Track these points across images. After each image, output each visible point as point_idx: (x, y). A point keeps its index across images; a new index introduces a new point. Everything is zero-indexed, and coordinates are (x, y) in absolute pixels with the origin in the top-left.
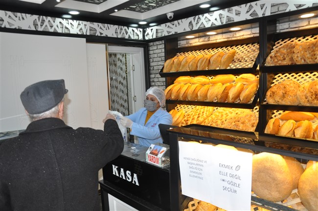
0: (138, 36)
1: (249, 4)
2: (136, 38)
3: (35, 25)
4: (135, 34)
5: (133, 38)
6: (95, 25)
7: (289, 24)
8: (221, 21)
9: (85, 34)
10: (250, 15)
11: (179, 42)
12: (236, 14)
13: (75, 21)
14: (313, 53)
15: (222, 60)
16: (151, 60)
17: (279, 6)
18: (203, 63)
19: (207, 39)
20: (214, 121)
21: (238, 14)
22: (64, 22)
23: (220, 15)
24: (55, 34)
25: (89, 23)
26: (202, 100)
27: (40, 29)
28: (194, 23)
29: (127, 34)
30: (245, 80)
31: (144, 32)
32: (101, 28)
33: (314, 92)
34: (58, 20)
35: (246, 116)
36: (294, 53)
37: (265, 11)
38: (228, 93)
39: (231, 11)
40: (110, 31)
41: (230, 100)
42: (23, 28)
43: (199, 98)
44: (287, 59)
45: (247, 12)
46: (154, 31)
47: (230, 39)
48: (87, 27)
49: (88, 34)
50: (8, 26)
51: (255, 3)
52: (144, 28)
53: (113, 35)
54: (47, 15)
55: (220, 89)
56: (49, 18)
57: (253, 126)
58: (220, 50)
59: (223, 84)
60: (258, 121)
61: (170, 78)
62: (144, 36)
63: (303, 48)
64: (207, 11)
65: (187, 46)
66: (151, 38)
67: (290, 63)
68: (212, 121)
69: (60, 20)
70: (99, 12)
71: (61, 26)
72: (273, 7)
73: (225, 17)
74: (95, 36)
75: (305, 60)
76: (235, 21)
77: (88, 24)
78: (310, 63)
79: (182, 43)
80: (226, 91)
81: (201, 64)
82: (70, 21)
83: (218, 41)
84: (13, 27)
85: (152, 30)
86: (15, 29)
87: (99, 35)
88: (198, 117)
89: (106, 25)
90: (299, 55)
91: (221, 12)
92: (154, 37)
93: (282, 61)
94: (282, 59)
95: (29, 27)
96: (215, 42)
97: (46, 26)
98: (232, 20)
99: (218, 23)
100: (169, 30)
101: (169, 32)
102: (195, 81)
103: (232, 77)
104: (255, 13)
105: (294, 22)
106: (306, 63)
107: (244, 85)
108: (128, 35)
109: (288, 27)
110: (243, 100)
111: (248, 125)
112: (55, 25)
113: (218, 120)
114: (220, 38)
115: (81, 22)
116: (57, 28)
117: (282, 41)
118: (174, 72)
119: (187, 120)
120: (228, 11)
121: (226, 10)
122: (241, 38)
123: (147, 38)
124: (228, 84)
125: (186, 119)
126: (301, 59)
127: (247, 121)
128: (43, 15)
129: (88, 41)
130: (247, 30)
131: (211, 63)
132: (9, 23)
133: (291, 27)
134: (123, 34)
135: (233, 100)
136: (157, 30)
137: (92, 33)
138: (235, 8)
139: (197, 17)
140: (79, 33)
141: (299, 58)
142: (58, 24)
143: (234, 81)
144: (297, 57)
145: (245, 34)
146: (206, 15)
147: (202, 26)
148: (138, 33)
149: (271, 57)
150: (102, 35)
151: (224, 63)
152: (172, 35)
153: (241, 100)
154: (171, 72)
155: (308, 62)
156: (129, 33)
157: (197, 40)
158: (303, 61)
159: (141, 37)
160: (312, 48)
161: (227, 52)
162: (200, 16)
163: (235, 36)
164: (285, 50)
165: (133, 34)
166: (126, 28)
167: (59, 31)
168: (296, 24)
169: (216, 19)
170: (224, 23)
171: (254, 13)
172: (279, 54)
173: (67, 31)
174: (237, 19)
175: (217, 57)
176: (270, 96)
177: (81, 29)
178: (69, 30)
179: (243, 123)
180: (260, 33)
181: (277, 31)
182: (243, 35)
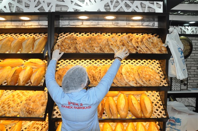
7: (69, 22)
8: (10, 9)
10: (38, 9)
12: (26, 6)
14: (91, 45)
15: (12, 45)
17: (61, 7)
20: (6, 103)
23: (10, 4)
30: (34, 64)
33: (92, 75)
35: (37, 96)
36: (77, 43)
37: (51, 8)
38: (18, 76)
39: (21, 3)
41: (21, 82)
44: (72, 48)
45: (36, 6)
47: (19, 27)
55: (9, 72)
57: (42, 105)
58: (9, 35)
59: (12, 67)
60: (47, 101)
63: (82, 41)
67: (75, 51)
68: (4, 103)
72: (57, 7)
73: (15, 7)
75: (85, 50)
76: (24, 12)
78: (90, 53)
80: (16, 74)
90: (81, 46)
93: (68, 49)
94: (68, 48)
98: (21, 10)
103: (21, 61)
104: (42, 8)
105: (72, 21)
106: (87, 53)
107: (33, 68)
109: (68, 24)
110: (34, 83)
111: (38, 104)
113: (10, 101)
114: (9, 25)
117: (64, 34)
120: (18, 2)
121: (16, 1)
122: (30, 27)
124: (18, 68)
126: (83, 49)
127: (37, 100)
130: (35, 22)
133: (70, 24)
135: (24, 83)
138: (24, 1)
141: (82, 48)
143: (23, 65)
144: (80, 47)
145: (33, 25)
149: (58, 46)
151: (14, 47)
153: (32, 82)
155: (89, 51)
158: (84, 50)
160: (89, 41)
161: (16, 38)
163: (24, 25)
164: (69, 41)
168: (74, 23)
169: (5, 7)
170: (14, 12)
172: (64, 44)
174: (26, 10)
175: (7, 41)
179: (34, 102)
181: (60, 26)
182: (32, 25)
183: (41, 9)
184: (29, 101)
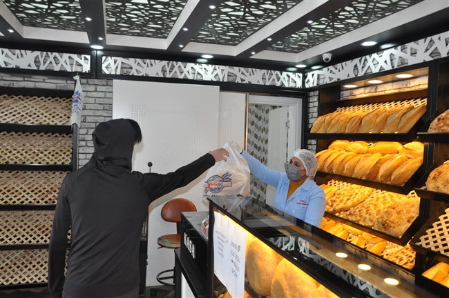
0: (295, 82)
1: (429, 39)
2: (292, 85)
3: (164, 71)
4: (291, 80)
5: (287, 85)
6: (236, 70)
8: (392, 64)
9: (221, 80)
10: (430, 55)
11: (342, 93)
12: (412, 54)
13: (210, 66)
16: (310, 115)
18: (354, 123)
19: (373, 90)
21: (413, 54)
22: (197, 67)
23: (391, 55)
24: (186, 81)
25: (227, 67)
26: (348, 175)
27: (168, 76)
28: (360, 67)
29: (278, 80)
30: (409, 151)
31: (305, 77)
32: (243, 73)
34: (190, 65)
35: (406, 204)
38: (379, 168)
39: (405, 50)
40: (256, 77)
42: (151, 75)
43: (345, 172)
45: (427, 50)
46: (316, 76)
47: (402, 90)
48: (224, 72)
49: (225, 80)
50: (135, 74)
51: (437, 36)
52: (304, 72)
53: (258, 81)
54: (177, 60)
56: (180, 63)
57: (409, 221)
61: (325, 141)
62: (303, 83)
64: (376, 49)
65: (350, 98)
66: (311, 86)
69: (192, 65)
70: (235, 55)
71: (193, 72)
73: (397, 58)
74: (234, 83)
76: (409, 64)
77: (227, 69)
79: (345, 95)
81: (351, 125)
82: (204, 66)
83: (388, 92)
84: (140, 75)
85: (313, 75)
86: (143, 76)
87: (240, 82)
88: (348, 199)
89: (250, 69)
91: (393, 51)
92: (315, 85)
95: (157, 74)
96: (383, 93)
97: (176, 72)
98: (406, 62)
99: (388, 67)
100: (332, 75)
101: (331, 79)
102: (351, 148)
108: (280, 81)
111: (404, 217)
112: (185, 71)
113: (371, 205)
114: (390, 89)
115: (217, 66)
116: (187, 74)
118: (321, 133)
119: (334, 201)
120: (402, 50)
121: (399, 48)
122: (417, 88)
123: (307, 86)
125: (334, 198)
127: (404, 211)
128: (173, 61)
129: (222, 89)
131: (363, 124)
132: (137, 71)
134: (274, 80)
135: (383, 179)
136: (319, 75)
137: (231, 79)
138: (410, 45)
139: (364, 58)
140: (214, 80)
142: (189, 70)
146: (375, 55)
147: (369, 71)
148: (296, 79)
150: (244, 82)
152: (335, 82)
154: (318, 132)
156: (282, 79)
157: (362, 90)
159: (299, 84)
162: (368, 57)
163: (409, 86)
165: (289, 81)
166: (278, 72)
167: (190, 77)
169: (386, 62)
170: (396, 67)
171: (436, 52)
173: (199, 78)
174: (412, 61)
176: (434, 178)
177: (217, 75)
178: (202, 76)
179: (399, 213)
180: (429, 84)
182: (419, 85)
183: (435, 53)
184: (392, 210)
